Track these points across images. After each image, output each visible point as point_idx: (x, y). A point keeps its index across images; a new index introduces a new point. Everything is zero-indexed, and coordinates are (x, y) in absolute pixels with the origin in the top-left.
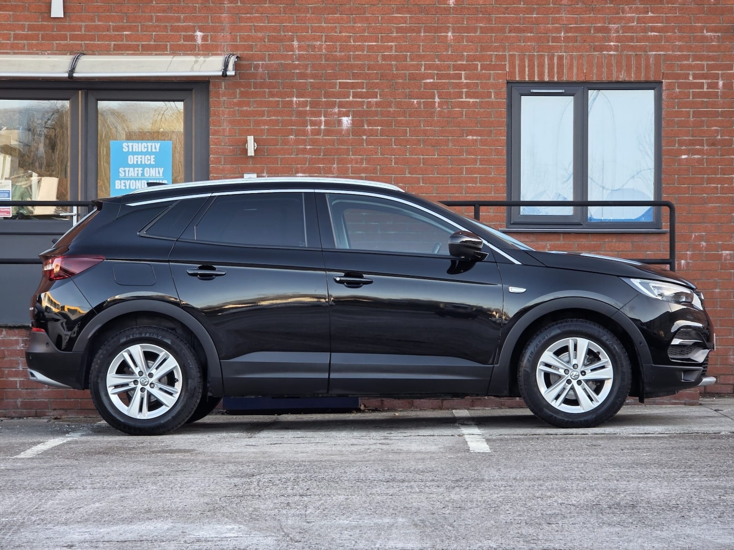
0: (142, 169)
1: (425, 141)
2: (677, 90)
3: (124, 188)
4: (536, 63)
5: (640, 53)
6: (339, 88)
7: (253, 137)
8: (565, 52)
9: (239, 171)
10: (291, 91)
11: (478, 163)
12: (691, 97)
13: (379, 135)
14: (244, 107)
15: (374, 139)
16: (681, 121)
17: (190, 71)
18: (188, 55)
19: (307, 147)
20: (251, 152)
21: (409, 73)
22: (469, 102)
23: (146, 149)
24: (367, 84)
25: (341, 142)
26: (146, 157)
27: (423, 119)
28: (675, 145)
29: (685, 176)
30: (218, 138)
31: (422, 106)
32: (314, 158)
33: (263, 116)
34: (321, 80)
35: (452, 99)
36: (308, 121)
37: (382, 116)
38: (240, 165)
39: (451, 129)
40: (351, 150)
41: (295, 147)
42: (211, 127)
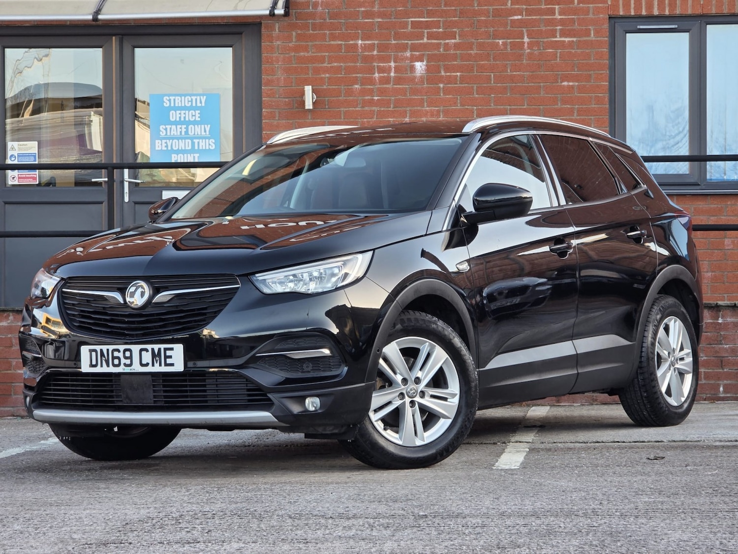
0: (185, 126)
1: (512, 89)
3: (166, 149)
6: (412, 28)
7: (311, 87)
10: (355, 33)
11: (575, 114)
13: (458, 83)
14: (301, 52)
15: (452, 87)
17: (233, 10)
19: (375, 98)
20: (309, 105)
21: (493, 9)
22: (565, 41)
24: (444, 22)
25: (414, 91)
26: (190, 112)
27: (510, 62)
30: (271, 89)
31: (509, 47)
32: (383, 111)
33: (324, 62)
34: (391, 19)
35: (544, 38)
36: (376, 67)
37: (462, 60)
38: (297, 121)
39: (543, 74)
40: (425, 100)
41: (360, 98)
42: (263, 77)
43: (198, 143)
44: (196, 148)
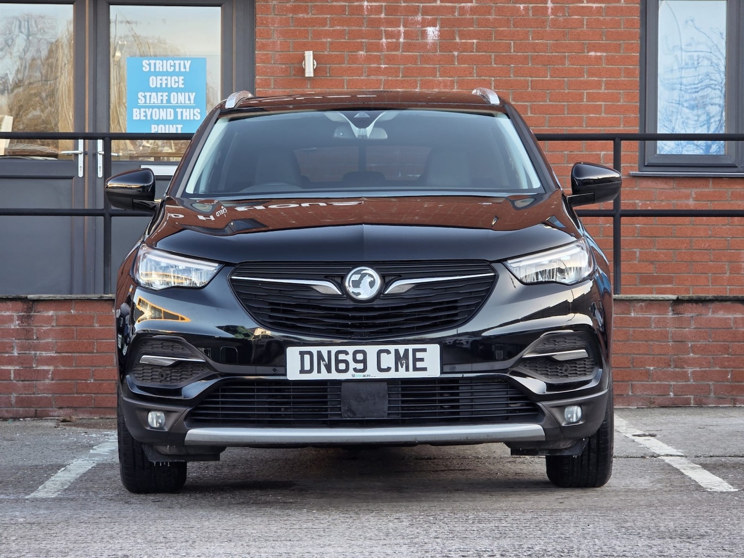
0: (167, 94)
1: (534, 59)
3: (144, 118)
7: (312, 52)
11: (603, 87)
13: (475, 51)
14: (300, 14)
15: (468, 55)
19: (381, 66)
20: (309, 72)
22: (592, 7)
23: (172, 68)
26: (173, 78)
27: (532, 29)
30: (266, 54)
31: (531, 12)
32: (391, 80)
33: (325, 25)
35: (569, 4)
36: (383, 32)
37: (479, 25)
38: (295, 89)
39: (568, 43)
40: (438, 69)
41: (365, 66)
42: (257, 40)
43: (182, 112)
44: (179, 118)
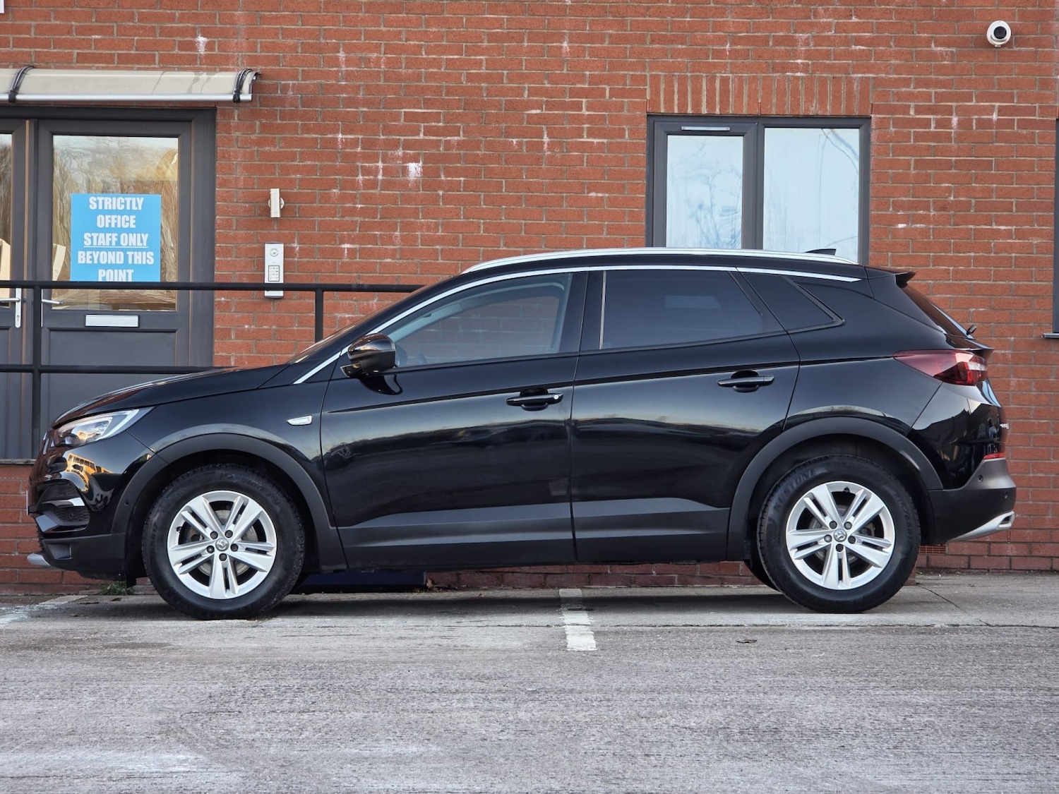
0: (116, 235)
1: (528, 199)
2: (892, 129)
3: (91, 262)
4: (689, 88)
5: (840, 75)
6: (405, 121)
7: (278, 190)
8: (731, 73)
9: (258, 240)
10: (335, 125)
11: (605, 232)
12: (912, 140)
13: (462, 190)
14: (266, 147)
15: (454, 195)
16: (899, 173)
17: (187, 94)
18: (185, 70)
19: (357, 206)
20: (275, 212)
21: (506, 101)
22: (593, 142)
23: (123, 206)
24: (444, 114)
25: (406, 199)
26: (123, 217)
27: (526, 167)
28: (889, 208)
29: (902, 254)
30: (227, 192)
31: (524, 147)
32: (367, 222)
33: (294, 160)
34: (379, 108)
35: (568, 138)
36: (359, 167)
37: (466, 162)
38: (259, 231)
39: (566, 182)
40: (420, 210)
41: (339, 205)
42: (217, 175)
43: (133, 256)
44: (130, 262)
